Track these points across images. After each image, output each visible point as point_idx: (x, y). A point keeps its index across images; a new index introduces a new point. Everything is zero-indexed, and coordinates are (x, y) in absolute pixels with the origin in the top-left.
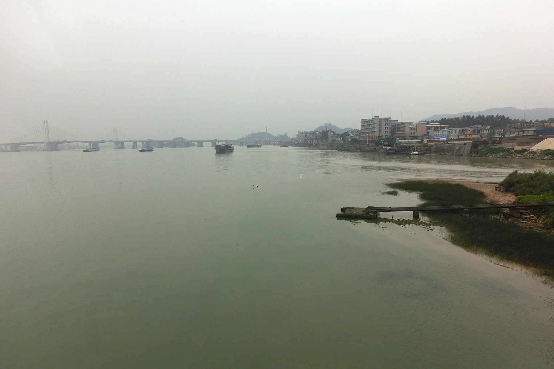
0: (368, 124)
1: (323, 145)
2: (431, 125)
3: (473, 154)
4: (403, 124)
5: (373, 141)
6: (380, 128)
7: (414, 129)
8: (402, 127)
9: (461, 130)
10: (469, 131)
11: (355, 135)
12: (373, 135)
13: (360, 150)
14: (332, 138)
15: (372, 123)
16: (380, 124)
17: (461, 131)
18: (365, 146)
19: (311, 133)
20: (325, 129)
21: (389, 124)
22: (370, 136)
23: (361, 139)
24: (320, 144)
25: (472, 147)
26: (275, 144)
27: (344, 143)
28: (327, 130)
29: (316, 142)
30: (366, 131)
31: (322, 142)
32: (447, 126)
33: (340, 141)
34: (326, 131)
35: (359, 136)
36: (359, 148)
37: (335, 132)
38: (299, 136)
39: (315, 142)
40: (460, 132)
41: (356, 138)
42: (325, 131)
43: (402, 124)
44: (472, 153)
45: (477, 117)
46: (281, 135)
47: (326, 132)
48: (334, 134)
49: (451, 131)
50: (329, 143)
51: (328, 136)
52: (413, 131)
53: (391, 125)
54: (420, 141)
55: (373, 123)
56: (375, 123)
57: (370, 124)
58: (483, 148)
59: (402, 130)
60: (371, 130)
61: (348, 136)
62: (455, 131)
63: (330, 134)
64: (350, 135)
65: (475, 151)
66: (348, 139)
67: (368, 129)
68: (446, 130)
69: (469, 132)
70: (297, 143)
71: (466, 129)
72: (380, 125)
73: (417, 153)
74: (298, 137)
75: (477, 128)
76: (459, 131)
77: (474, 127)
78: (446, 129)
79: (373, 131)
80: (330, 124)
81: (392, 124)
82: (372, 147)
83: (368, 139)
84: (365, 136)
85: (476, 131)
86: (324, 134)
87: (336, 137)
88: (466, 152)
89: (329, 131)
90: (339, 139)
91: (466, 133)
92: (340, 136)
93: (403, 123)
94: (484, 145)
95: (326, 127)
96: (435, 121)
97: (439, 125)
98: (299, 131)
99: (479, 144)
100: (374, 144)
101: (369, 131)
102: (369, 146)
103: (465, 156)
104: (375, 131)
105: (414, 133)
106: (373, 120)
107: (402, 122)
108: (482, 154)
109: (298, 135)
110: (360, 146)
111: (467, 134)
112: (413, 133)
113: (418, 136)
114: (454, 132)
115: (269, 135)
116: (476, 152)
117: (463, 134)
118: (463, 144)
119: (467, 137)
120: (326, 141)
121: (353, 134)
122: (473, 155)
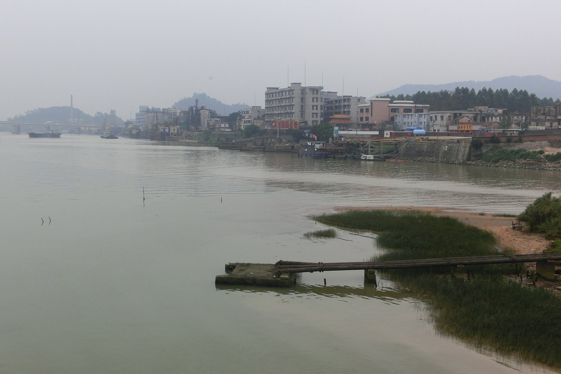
0: (279, 98)
1: (189, 137)
2: (397, 103)
3: (473, 161)
4: (347, 100)
5: (289, 132)
6: (302, 106)
7: (367, 110)
8: (345, 106)
9: (452, 115)
10: (467, 117)
11: (255, 119)
12: (289, 119)
13: (264, 148)
14: (208, 124)
15: (287, 97)
16: (302, 98)
17: (452, 118)
18: (273, 140)
19: (165, 112)
20: (195, 105)
21: (319, 100)
22: (283, 122)
23: (266, 127)
24: (184, 135)
25: (472, 148)
26: (90, 133)
27: (233, 133)
28: (199, 106)
29: (176, 130)
30: (276, 112)
31: (188, 130)
32: (428, 107)
33: (223, 130)
34: (197, 108)
35: (262, 121)
36: (262, 144)
37: (215, 112)
38: (140, 117)
39: (174, 130)
40: (450, 119)
41: (255, 124)
42: (194, 109)
43: (345, 100)
44: (472, 158)
45: (480, 92)
46: (103, 113)
47: (197, 110)
48: (213, 114)
49: (433, 116)
50: (202, 133)
51: (199, 118)
52: (365, 115)
53: (323, 100)
54: (377, 133)
55: (289, 96)
56: (292, 96)
57: (284, 97)
58: (491, 150)
59: (344, 113)
60: (286, 109)
61: (240, 119)
62: (442, 117)
63: (204, 114)
64: (244, 117)
65: (476, 156)
66: (240, 126)
67: (280, 108)
68: (425, 115)
69: (465, 120)
70: (138, 131)
71: (460, 114)
72: (302, 101)
73: (371, 157)
74: (139, 119)
75: (480, 113)
76: (449, 116)
77: (475, 110)
78: (425, 112)
79: (289, 111)
80: (204, 95)
81: (325, 99)
82: (288, 143)
83: (279, 127)
84: (273, 122)
85: (479, 118)
86: (192, 114)
87: (216, 121)
88: (460, 157)
89: (202, 108)
90: (223, 125)
91: (460, 121)
92: (224, 119)
93: (345, 98)
94: (492, 144)
95: (197, 101)
96: (405, 96)
97: (413, 104)
98: (140, 107)
99: (483, 142)
100: (290, 138)
101: (282, 112)
102: (280, 141)
103: (460, 164)
104: (293, 111)
105: (367, 119)
106: (290, 90)
107: (343, 96)
108: (489, 161)
109: (140, 115)
110: (263, 141)
111: (462, 123)
112: (364, 119)
113: (375, 125)
114: (439, 118)
115: (78, 113)
116: (479, 157)
117: (456, 123)
118: (456, 141)
119: (463, 129)
120: (197, 129)
121: (250, 117)
122: (473, 163)
